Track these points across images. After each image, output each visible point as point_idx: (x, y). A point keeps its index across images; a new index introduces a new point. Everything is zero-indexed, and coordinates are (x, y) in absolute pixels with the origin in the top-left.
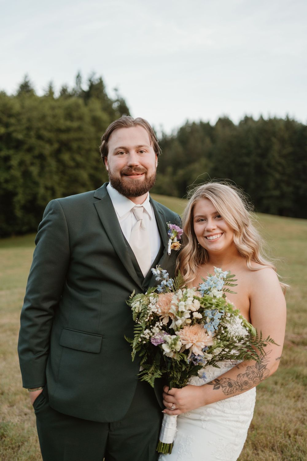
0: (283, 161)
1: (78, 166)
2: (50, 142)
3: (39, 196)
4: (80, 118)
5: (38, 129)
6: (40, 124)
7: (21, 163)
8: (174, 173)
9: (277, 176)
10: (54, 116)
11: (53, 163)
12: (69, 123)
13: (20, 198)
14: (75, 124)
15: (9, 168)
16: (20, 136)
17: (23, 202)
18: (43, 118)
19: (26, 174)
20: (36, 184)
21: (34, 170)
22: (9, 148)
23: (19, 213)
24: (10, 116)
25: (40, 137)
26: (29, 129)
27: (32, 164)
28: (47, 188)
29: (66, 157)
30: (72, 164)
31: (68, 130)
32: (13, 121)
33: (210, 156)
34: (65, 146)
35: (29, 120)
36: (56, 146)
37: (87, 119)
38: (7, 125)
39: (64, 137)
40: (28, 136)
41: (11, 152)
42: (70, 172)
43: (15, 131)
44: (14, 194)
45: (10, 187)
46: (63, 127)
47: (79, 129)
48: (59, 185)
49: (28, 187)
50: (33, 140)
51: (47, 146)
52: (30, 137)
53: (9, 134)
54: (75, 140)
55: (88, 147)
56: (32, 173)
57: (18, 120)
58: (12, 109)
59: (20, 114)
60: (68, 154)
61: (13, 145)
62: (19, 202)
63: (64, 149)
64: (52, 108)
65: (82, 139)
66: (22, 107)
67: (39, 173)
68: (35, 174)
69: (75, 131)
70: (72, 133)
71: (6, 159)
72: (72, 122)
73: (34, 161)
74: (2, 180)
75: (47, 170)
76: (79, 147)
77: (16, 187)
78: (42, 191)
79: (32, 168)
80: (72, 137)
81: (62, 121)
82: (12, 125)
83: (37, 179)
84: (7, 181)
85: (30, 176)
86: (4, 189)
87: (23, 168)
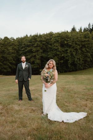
1: (87, 52)
2: (79, 45)
3: (75, 61)
4: (89, 38)
5: (76, 41)
10: (81, 37)
11: (80, 51)
12: (85, 39)
13: (70, 61)
14: (87, 39)
15: (67, 53)
16: (70, 44)
18: (77, 38)
19: (72, 55)
20: (75, 57)
21: (74, 53)
22: (67, 48)
23: (69, 66)
25: (76, 44)
26: (73, 42)
27: (74, 52)
28: (77, 58)
29: (84, 49)
30: (85, 51)
32: (69, 39)
34: (84, 46)
35: (73, 39)
36: (81, 46)
37: (91, 38)
38: (67, 41)
39: (83, 43)
41: (68, 48)
42: (85, 54)
44: (69, 60)
45: (67, 58)
46: (83, 41)
47: (88, 41)
48: (81, 57)
49: (72, 58)
50: (74, 45)
51: (78, 46)
52: (73, 44)
53: (68, 43)
54: (87, 44)
55: (90, 46)
56: (73, 54)
57: (70, 39)
58: (68, 36)
59: (71, 37)
60: (84, 48)
61: (69, 46)
62: (69, 62)
63: (83, 47)
64: (81, 35)
65: (89, 44)
66: (72, 36)
67: (75, 54)
68: (74, 54)
69: (87, 42)
70: (86, 42)
71: (67, 50)
72: (86, 39)
73: (74, 51)
74: (65, 56)
75: (78, 53)
76: (88, 46)
77: (69, 58)
78: (76, 59)
79: (73, 53)
80: (86, 43)
81: (83, 39)
82: (69, 41)
83: (75, 56)
84: (66, 57)
85: (73, 55)
86: (66, 59)
87: (71, 53)
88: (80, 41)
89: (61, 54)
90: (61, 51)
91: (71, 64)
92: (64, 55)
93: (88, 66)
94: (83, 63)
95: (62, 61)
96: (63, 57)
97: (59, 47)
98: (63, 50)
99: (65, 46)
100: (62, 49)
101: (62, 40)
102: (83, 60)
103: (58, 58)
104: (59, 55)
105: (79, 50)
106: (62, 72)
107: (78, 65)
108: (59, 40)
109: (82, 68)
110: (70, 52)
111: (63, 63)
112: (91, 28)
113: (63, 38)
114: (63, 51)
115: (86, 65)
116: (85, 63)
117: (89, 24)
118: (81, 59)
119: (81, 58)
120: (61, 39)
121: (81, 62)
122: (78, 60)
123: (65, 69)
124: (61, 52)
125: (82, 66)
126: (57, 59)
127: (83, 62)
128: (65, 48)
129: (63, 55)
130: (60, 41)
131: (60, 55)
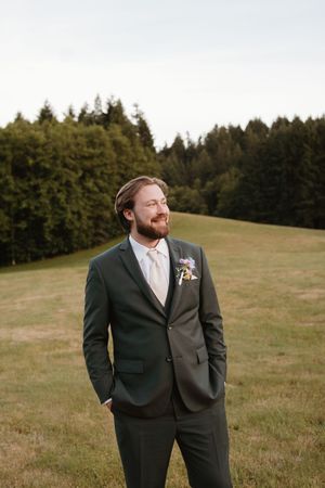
0: (316, 168)
1: (101, 190)
2: (74, 169)
3: (67, 221)
4: (102, 144)
5: (64, 157)
6: (66, 153)
7: (50, 191)
8: (203, 185)
9: (311, 184)
10: (78, 144)
11: (79, 189)
12: (91, 150)
13: (50, 223)
14: (98, 151)
15: (39, 196)
16: (48, 166)
17: (52, 227)
18: (68, 146)
19: (54, 201)
20: (63, 209)
21: (62, 197)
22: (37, 178)
23: (48, 237)
24: (36, 147)
25: (65, 165)
26: (55, 158)
27: (59, 191)
28: (73, 213)
29: (90, 184)
30: (96, 189)
31: (91, 157)
32: (40, 150)
33: (240, 164)
34: (89, 172)
35: (55, 149)
36: (80, 173)
37: (108, 145)
38: (34, 157)
39: (87, 163)
40: (54, 164)
41: (40, 181)
42: (95, 197)
43: (43, 160)
44: (45, 220)
45: (40, 213)
46: (87, 155)
47: (102, 154)
48: (84, 209)
49: (56, 213)
50: (60, 168)
51: (73, 173)
52: (57, 166)
53: (37, 164)
54: (99, 166)
55: (110, 172)
56: (59, 199)
57: (45, 150)
58: (37, 140)
59: (46, 144)
60: (92, 180)
61: (42, 174)
62: (49, 227)
63: (88, 175)
64: (75, 136)
65: (105, 165)
66: (48, 137)
67: (66, 200)
68: (63, 200)
69: (98, 157)
70: (95, 159)
71: (36, 187)
72: (94, 148)
73: (61, 188)
74: (32, 208)
75: (73, 196)
76: (102, 173)
77: (45, 214)
78: (69, 216)
79: (59, 195)
80: (95, 164)
81: (85, 149)
82: (39, 155)
83: (65, 205)
84: (37, 208)
85: (58, 203)
86: (35, 216)
87: (51, 195)
88: (76, 155)
89: (19, 203)
90: (18, 191)
91: (53, 232)
92: (29, 205)
93: (107, 235)
94: (89, 228)
95: (23, 225)
96: (27, 210)
97: (8, 177)
98: (24, 185)
99: (28, 174)
100: (21, 185)
101: (17, 153)
102: (89, 218)
103: (8, 214)
104: (9, 204)
105: (74, 185)
106: (25, 261)
107: (76, 233)
108: (8, 153)
109: (90, 243)
110: (48, 192)
111: (26, 229)
112: (105, 111)
113: (19, 149)
114: (25, 192)
115: (101, 231)
116: (97, 226)
117: (98, 98)
118: (85, 214)
119: (82, 212)
120: (13, 150)
121: (86, 223)
122: (76, 216)
123: (35, 250)
124: (16, 194)
125: (87, 236)
126: (7, 218)
127: (91, 223)
128: (29, 180)
129: (24, 205)
130: (10, 158)
131: (14, 205)
